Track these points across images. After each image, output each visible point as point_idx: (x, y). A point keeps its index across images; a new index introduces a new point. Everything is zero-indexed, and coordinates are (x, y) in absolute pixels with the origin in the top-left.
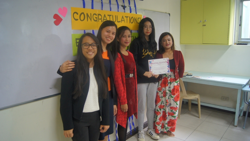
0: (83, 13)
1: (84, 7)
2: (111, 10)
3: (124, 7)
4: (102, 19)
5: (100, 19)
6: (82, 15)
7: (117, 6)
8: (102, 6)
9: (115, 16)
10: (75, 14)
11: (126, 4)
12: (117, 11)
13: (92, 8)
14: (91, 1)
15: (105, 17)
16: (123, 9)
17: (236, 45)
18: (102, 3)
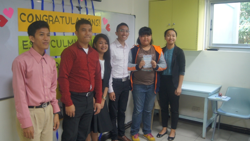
0: (31, 14)
1: (33, 8)
2: (64, 12)
3: (79, 8)
4: (54, 21)
5: (51, 21)
6: (31, 17)
7: (71, 7)
8: (54, 6)
9: (69, 17)
10: (23, 15)
11: (82, 5)
12: (71, 12)
13: (42, 9)
14: (41, 2)
15: (57, 19)
16: (79, 10)
17: (207, 50)
18: (53, 3)
